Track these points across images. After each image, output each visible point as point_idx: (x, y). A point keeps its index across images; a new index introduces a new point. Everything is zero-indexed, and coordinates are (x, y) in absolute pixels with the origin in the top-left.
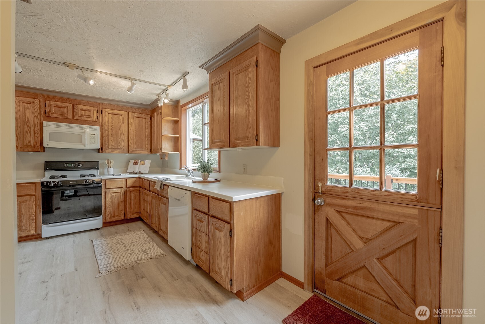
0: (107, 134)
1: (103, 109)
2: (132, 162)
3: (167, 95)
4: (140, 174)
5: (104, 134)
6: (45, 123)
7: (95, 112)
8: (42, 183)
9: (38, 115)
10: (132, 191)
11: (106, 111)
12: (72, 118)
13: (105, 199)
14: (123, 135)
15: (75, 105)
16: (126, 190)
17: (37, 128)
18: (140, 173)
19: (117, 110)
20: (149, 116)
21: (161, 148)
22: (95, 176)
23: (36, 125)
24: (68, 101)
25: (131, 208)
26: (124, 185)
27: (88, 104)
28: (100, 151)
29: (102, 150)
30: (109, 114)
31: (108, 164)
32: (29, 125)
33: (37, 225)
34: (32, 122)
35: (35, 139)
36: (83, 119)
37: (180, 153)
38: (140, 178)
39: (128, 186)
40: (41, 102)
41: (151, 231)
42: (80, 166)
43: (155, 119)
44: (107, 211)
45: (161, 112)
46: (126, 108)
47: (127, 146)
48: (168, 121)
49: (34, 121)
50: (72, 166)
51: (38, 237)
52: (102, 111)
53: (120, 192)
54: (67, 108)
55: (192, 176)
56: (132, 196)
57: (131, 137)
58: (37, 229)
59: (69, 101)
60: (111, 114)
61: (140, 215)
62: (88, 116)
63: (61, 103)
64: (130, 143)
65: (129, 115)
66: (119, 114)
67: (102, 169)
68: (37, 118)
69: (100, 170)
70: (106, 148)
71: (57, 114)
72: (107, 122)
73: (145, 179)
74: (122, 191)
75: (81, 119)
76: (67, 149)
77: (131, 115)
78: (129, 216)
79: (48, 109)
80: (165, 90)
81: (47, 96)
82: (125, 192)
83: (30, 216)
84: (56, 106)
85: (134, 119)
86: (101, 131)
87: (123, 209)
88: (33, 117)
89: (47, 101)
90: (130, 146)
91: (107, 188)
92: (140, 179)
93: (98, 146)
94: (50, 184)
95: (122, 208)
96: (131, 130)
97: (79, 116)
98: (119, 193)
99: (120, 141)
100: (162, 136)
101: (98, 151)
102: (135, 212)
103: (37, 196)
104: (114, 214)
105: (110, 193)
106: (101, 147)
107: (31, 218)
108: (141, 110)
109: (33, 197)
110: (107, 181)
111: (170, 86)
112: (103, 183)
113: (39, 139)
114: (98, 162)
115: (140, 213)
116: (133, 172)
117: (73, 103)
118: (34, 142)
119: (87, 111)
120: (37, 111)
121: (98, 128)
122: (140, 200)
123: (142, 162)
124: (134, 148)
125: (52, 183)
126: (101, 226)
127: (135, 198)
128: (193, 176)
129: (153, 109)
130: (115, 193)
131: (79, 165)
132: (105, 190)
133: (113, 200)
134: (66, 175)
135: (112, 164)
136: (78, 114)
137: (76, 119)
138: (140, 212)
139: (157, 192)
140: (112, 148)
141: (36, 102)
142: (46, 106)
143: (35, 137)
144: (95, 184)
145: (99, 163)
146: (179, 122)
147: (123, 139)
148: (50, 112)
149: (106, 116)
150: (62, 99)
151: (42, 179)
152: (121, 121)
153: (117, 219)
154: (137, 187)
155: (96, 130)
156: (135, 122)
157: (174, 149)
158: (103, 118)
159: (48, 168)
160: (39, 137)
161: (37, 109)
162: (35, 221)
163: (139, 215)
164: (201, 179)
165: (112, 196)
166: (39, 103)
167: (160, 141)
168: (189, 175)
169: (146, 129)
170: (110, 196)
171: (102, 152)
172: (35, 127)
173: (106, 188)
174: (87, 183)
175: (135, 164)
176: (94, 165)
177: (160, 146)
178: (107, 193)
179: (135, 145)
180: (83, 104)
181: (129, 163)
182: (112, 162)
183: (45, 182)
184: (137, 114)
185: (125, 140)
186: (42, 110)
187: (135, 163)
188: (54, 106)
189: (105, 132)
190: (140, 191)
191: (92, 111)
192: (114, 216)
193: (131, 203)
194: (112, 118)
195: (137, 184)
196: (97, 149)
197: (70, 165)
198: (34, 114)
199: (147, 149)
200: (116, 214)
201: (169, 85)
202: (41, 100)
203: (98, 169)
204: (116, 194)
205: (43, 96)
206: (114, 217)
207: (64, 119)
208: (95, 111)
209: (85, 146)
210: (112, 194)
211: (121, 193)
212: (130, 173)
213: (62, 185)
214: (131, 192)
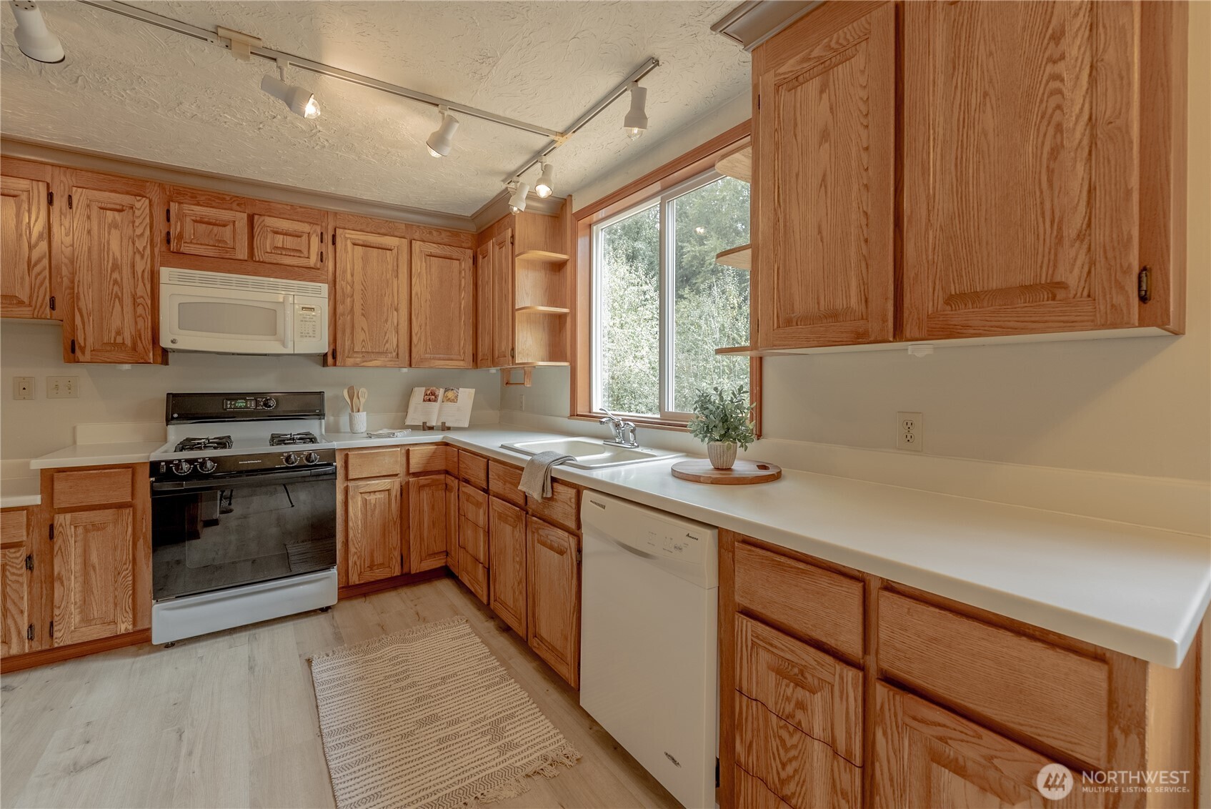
0: (349, 309)
1: (337, 230)
2: (419, 393)
3: (546, 170)
4: (443, 430)
5: (340, 309)
6: (165, 273)
7: (315, 240)
8: (154, 466)
9: (145, 248)
10: (424, 486)
11: (347, 236)
12: (246, 258)
13: (343, 512)
14: (397, 310)
15: (256, 217)
16: (408, 483)
17: (143, 290)
18: (445, 428)
19: (379, 234)
20: (470, 253)
21: (513, 349)
22: (315, 439)
23: (140, 279)
24: (234, 206)
25: (422, 539)
26: (400, 469)
27: (293, 212)
28: (330, 359)
29: (334, 357)
30: (354, 244)
31: (351, 398)
32: (119, 279)
33: (139, 602)
34: (126, 271)
35: (136, 323)
36: (280, 262)
37: (571, 364)
38: (447, 444)
39: (412, 471)
40: (155, 207)
41: (490, 625)
42: (270, 406)
43: (489, 261)
44: (352, 549)
45: (513, 237)
46: (403, 226)
47: (407, 344)
48: (531, 264)
49: (133, 266)
50: (246, 407)
51: (139, 640)
52: (334, 236)
53: (388, 490)
54: (232, 227)
55: (633, 444)
56: (423, 502)
57: (417, 318)
58: (139, 615)
59: (238, 205)
60: (362, 246)
61: (446, 562)
62: (293, 250)
63: (214, 210)
64: (416, 335)
65: (413, 248)
66: (383, 246)
67: (333, 415)
68: (142, 257)
69: (329, 418)
70: (346, 351)
71: (201, 244)
72: (349, 271)
73: (465, 450)
74: (394, 485)
75: (275, 261)
76: (233, 354)
77: (418, 251)
78: (416, 566)
79: (176, 228)
80: (538, 155)
81: (172, 189)
82: (404, 490)
83: (116, 573)
84: (198, 219)
85: (425, 262)
86: (332, 297)
87: (399, 542)
88: (131, 253)
89: (172, 204)
90: (415, 346)
91: (350, 477)
92: (448, 447)
93: (323, 346)
94: (177, 470)
95: (395, 539)
96: (417, 294)
97: (269, 250)
98: (387, 493)
99: (385, 329)
100: (517, 313)
101: (323, 360)
102: (431, 552)
103: (139, 507)
104: (372, 561)
105: (361, 493)
106: (332, 347)
107: (120, 579)
108: (448, 234)
109: (127, 511)
110: (350, 457)
111: (563, 134)
112: (339, 463)
113: (150, 324)
114: (321, 393)
115: (447, 553)
116: (424, 423)
117: (249, 211)
118: (133, 333)
119: (290, 235)
120: (142, 235)
121: (325, 288)
122: (447, 515)
123: (450, 394)
124: (426, 350)
125: (185, 466)
126: (333, 600)
127: (433, 508)
128: (635, 444)
129: (482, 230)
130: (375, 492)
131: (266, 405)
132: (345, 485)
133: (369, 514)
134: (229, 437)
135: (363, 400)
136: (266, 244)
137: (257, 259)
138: (446, 551)
139: (521, 502)
140: (364, 350)
141: (138, 205)
142: (168, 220)
143: (136, 317)
144: (316, 465)
145: (325, 395)
146: (569, 267)
147: (396, 324)
148: (180, 237)
149: (347, 252)
150: (218, 198)
151: (153, 454)
152: (390, 267)
153: (380, 574)
154: (438, 472)
155: (316, 296)
156: (428, 270)
157: (550, 353)
158: (337, 258)
159: (176, 415)
160: (150, 318)
161: (142, 227)
162: (134, 589)
163: (444, 561)
164: (703, 466)
165: (365, 502)
166: (147, 211)
167: (510, 329)
168: (617, 440)
169: (460, 295)
170: (360, 503)
171: (335, 365)
172: (136, 287)
173: (347, 478)
174: (293, 463)
175: (429, 400)
176: (311, 406)
177: (510, 345)
178: (351, 493)
179: (429, 343)
180: (280, 214)
181: (410, 396)
182: (364, 394)
183: (163, 461)
184: (434, 245)
185: (400, 326)
186: (156, 233)
187: (428, 397)
188: (194, 218)
189: (344, 303)
190: (446, 485)
191: (305, 237)
192: (371, 567)
193: (421, 523)
194: (365, 260)
195: (439, 465)
196: (319, 355)
197: (241, 404)
198: (134, 244)
199: (464, 353)
200: (379, 559)
201: (560, 131)
202: (155, 200)
203: (321, 415)
204: (378, 495)
205: (162, 186)
206: (371, 569)
207: (223, 262)
208: (314, 235)
209: (284, 344)
210: (366, 496)
211: (393, 493)
212: (414, 428)
213: (214, 472)
214: (421, 487)
